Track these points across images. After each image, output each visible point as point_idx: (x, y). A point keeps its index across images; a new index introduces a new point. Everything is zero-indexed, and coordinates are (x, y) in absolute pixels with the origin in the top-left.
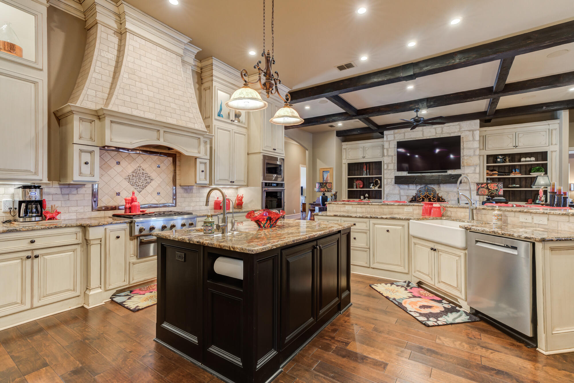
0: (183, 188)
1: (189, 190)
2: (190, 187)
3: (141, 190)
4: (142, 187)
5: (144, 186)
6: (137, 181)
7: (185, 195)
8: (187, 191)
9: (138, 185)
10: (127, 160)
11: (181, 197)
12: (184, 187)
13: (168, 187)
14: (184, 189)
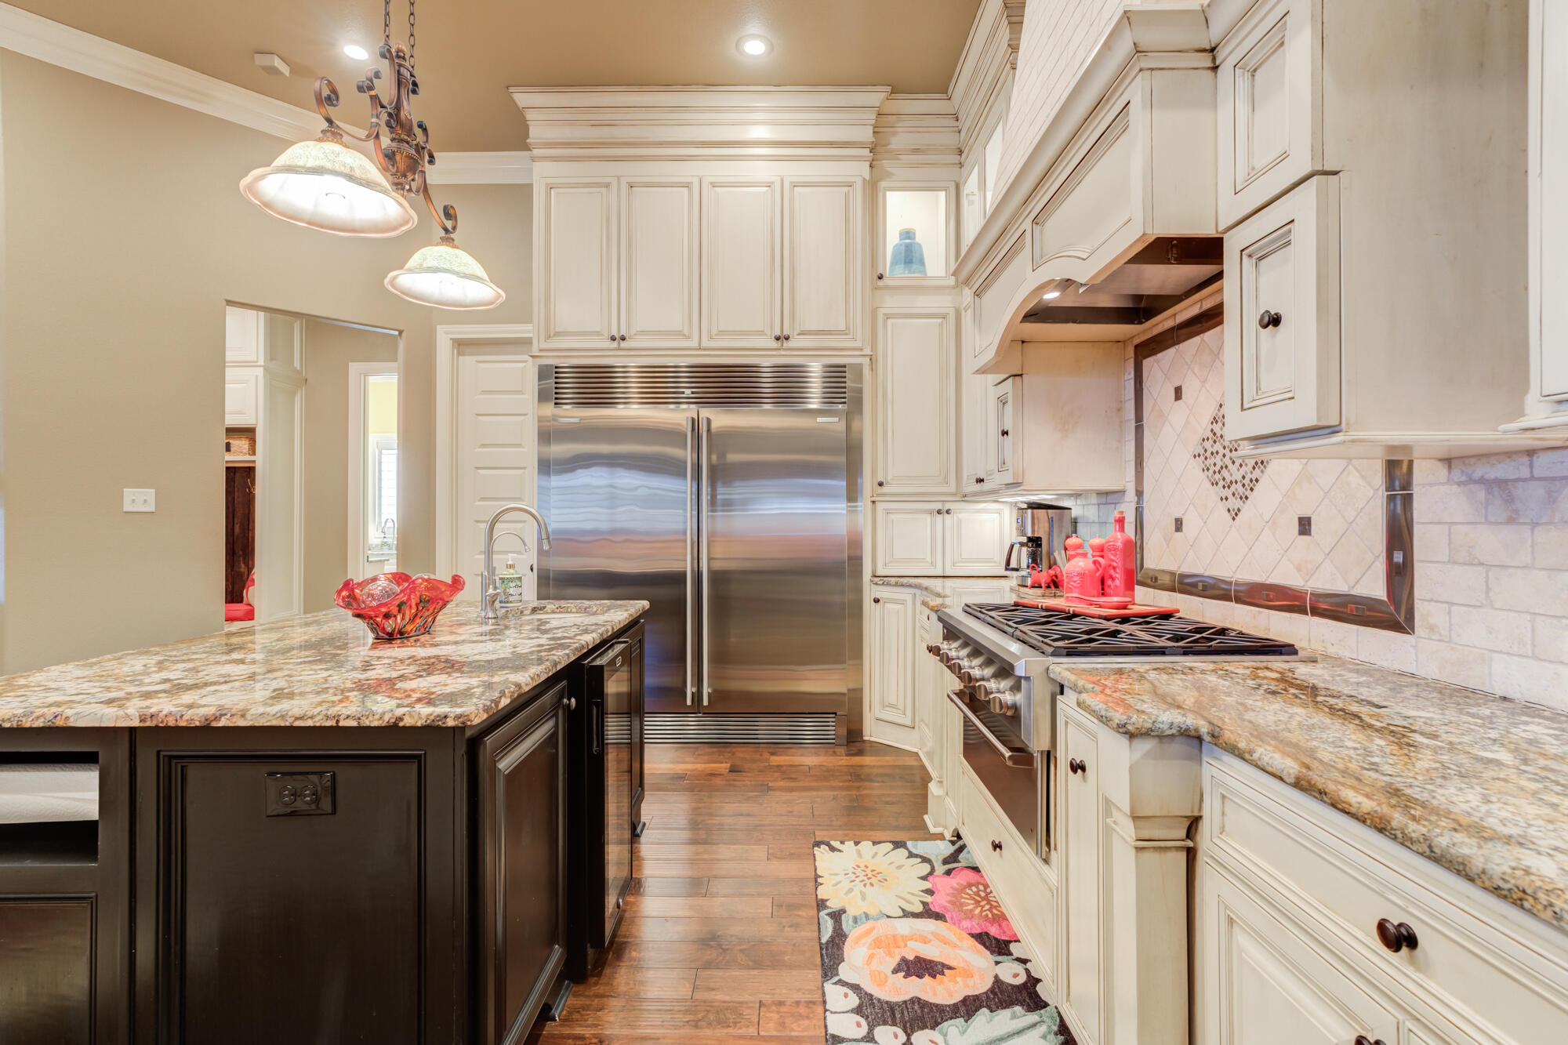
0: (1471, 480)
1: (1537, 491)
2: (1541, 460)
3: (1238, 503)
4: (1241, 490)
5: (1247, 481)
6: (1227, 461)
7: (1490, 540)
8: (1510, 500)
9: (1228, 479)
10: (1196, 370)
11: (1453, 561)
12: (1479, 471)
13: (1354, 479)
14: (1482, 481)
